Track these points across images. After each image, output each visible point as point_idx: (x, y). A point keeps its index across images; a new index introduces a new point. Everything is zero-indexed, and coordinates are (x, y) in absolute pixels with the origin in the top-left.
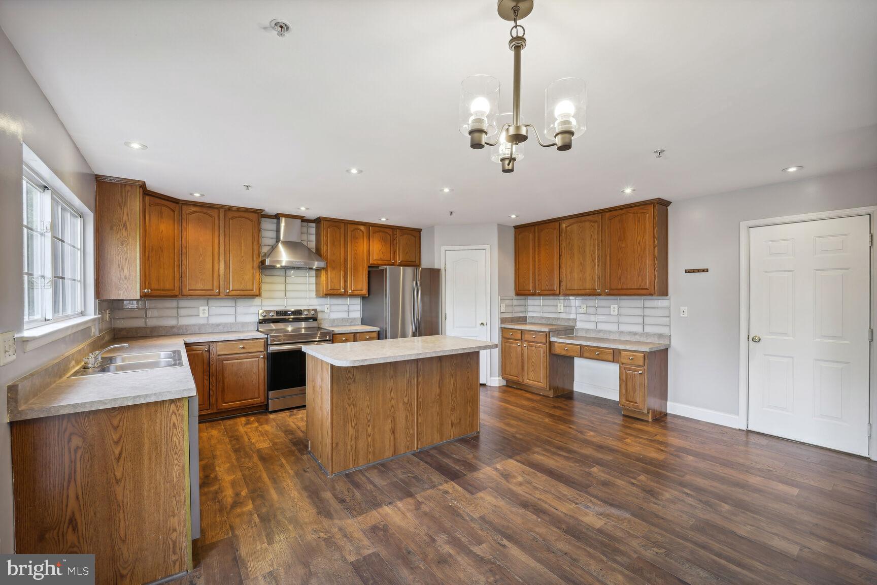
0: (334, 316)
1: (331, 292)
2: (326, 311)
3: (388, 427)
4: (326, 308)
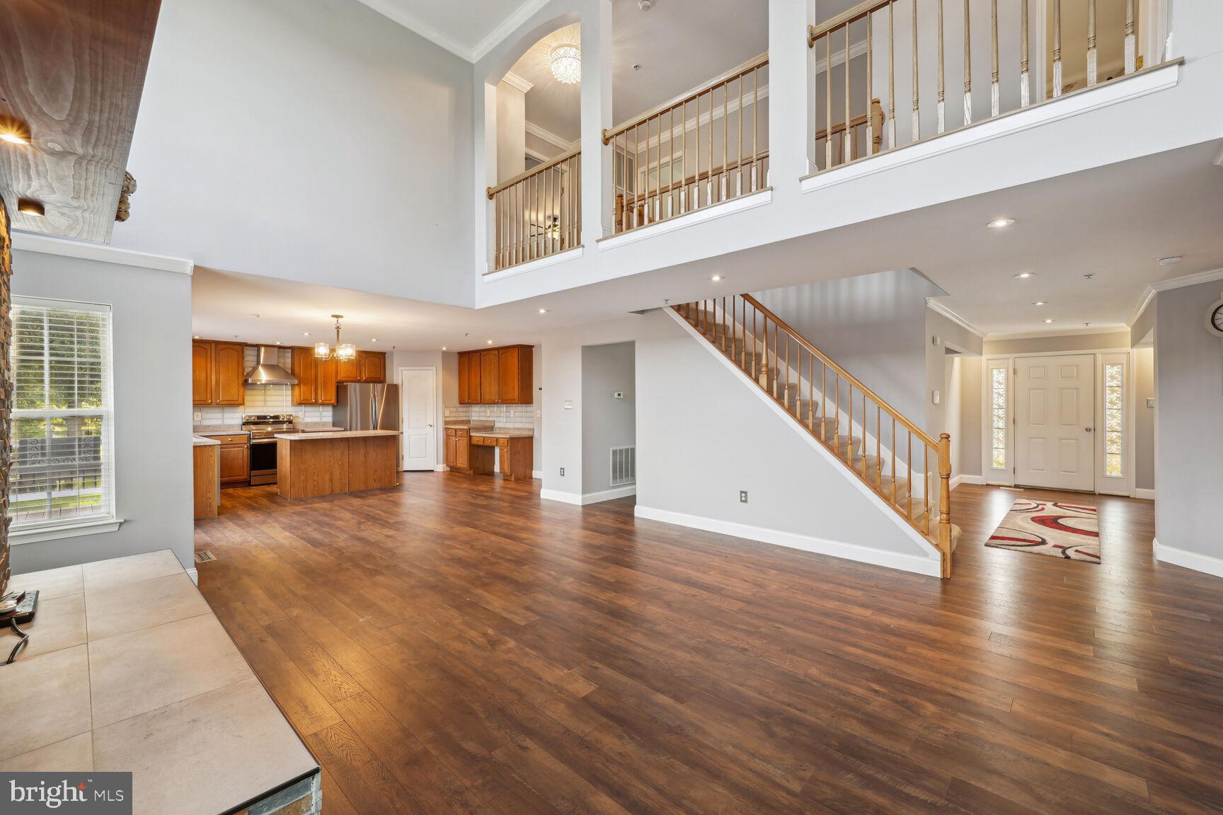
0: (308, 420)
1: (304, 402)
4: (300, 414)
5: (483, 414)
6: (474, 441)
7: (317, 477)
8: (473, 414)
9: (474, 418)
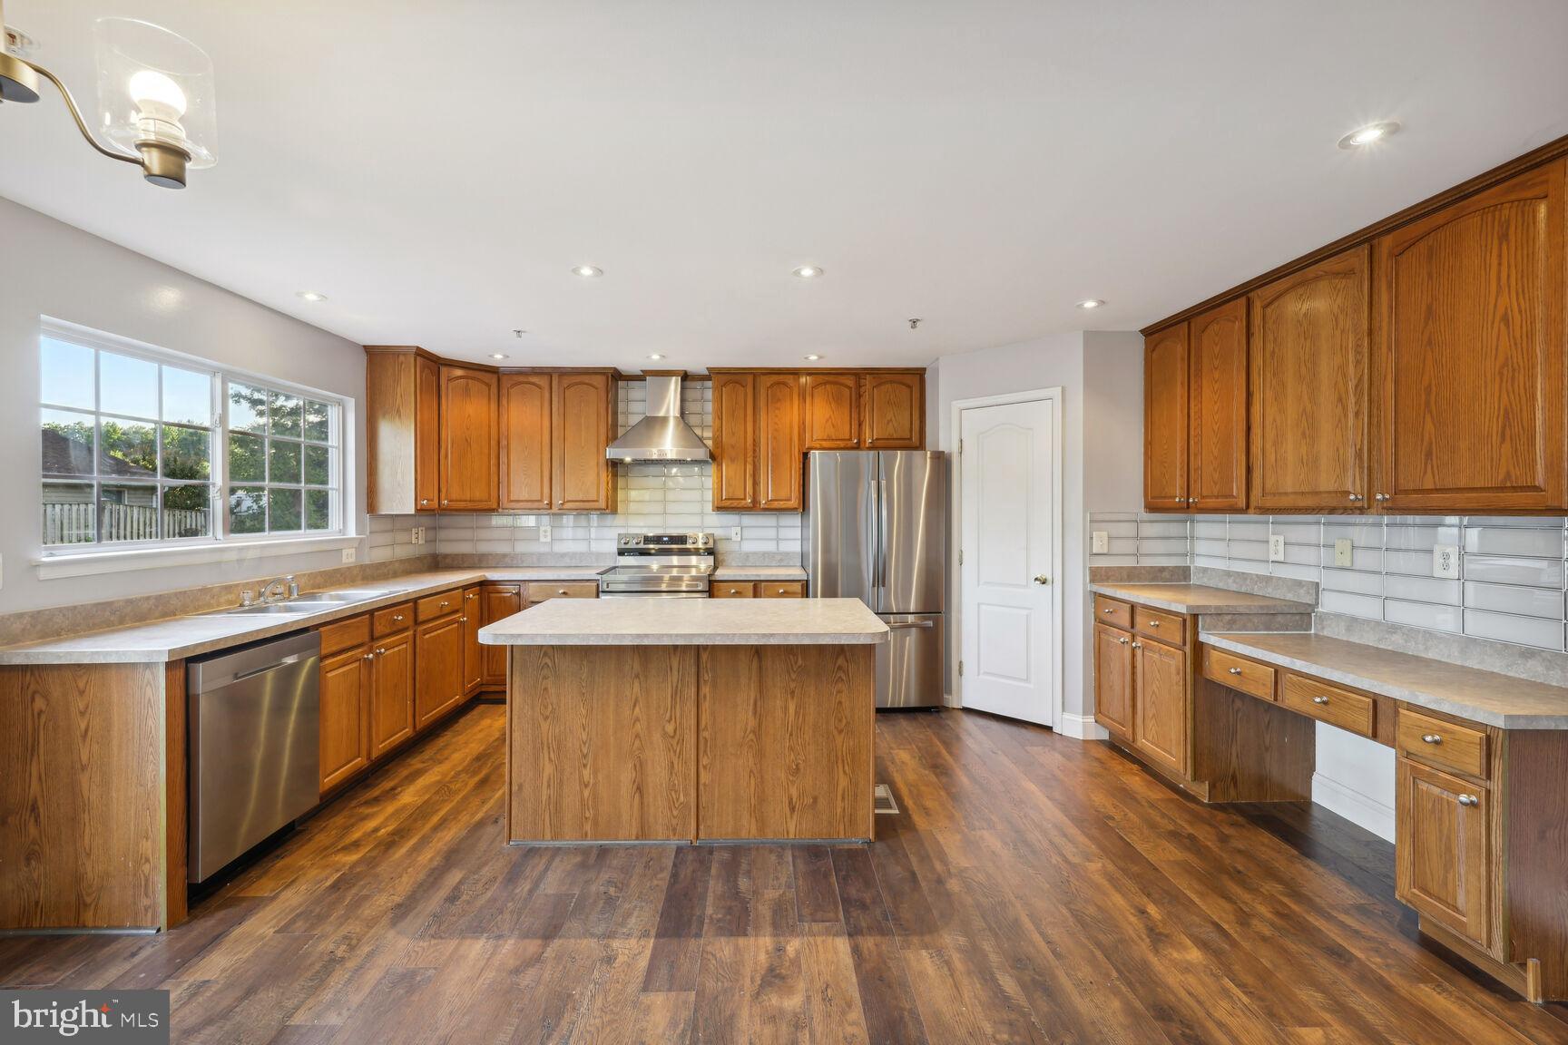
0: (748, 547)
1: (728, 503)
2: (733, 535)
3: (627, 776)
4: (734, 533)
5: (1254, 551)
6: (1217, 670)
7: (595, 772)
8: (1201, 547)
9: (1201, 562)
